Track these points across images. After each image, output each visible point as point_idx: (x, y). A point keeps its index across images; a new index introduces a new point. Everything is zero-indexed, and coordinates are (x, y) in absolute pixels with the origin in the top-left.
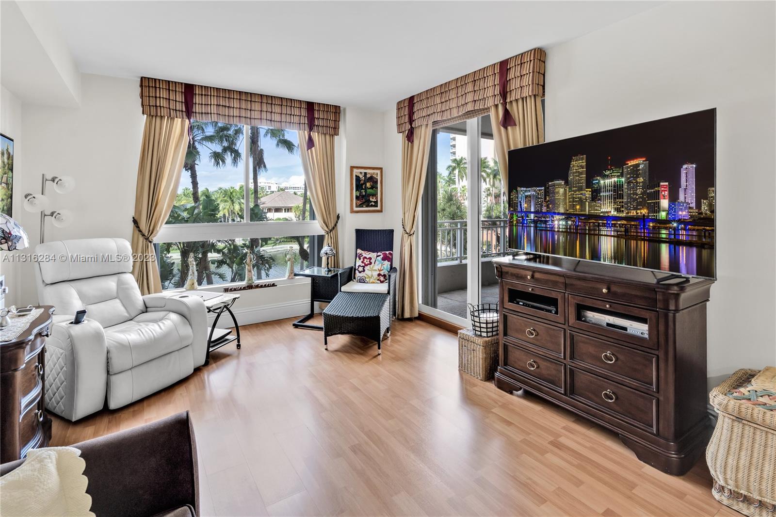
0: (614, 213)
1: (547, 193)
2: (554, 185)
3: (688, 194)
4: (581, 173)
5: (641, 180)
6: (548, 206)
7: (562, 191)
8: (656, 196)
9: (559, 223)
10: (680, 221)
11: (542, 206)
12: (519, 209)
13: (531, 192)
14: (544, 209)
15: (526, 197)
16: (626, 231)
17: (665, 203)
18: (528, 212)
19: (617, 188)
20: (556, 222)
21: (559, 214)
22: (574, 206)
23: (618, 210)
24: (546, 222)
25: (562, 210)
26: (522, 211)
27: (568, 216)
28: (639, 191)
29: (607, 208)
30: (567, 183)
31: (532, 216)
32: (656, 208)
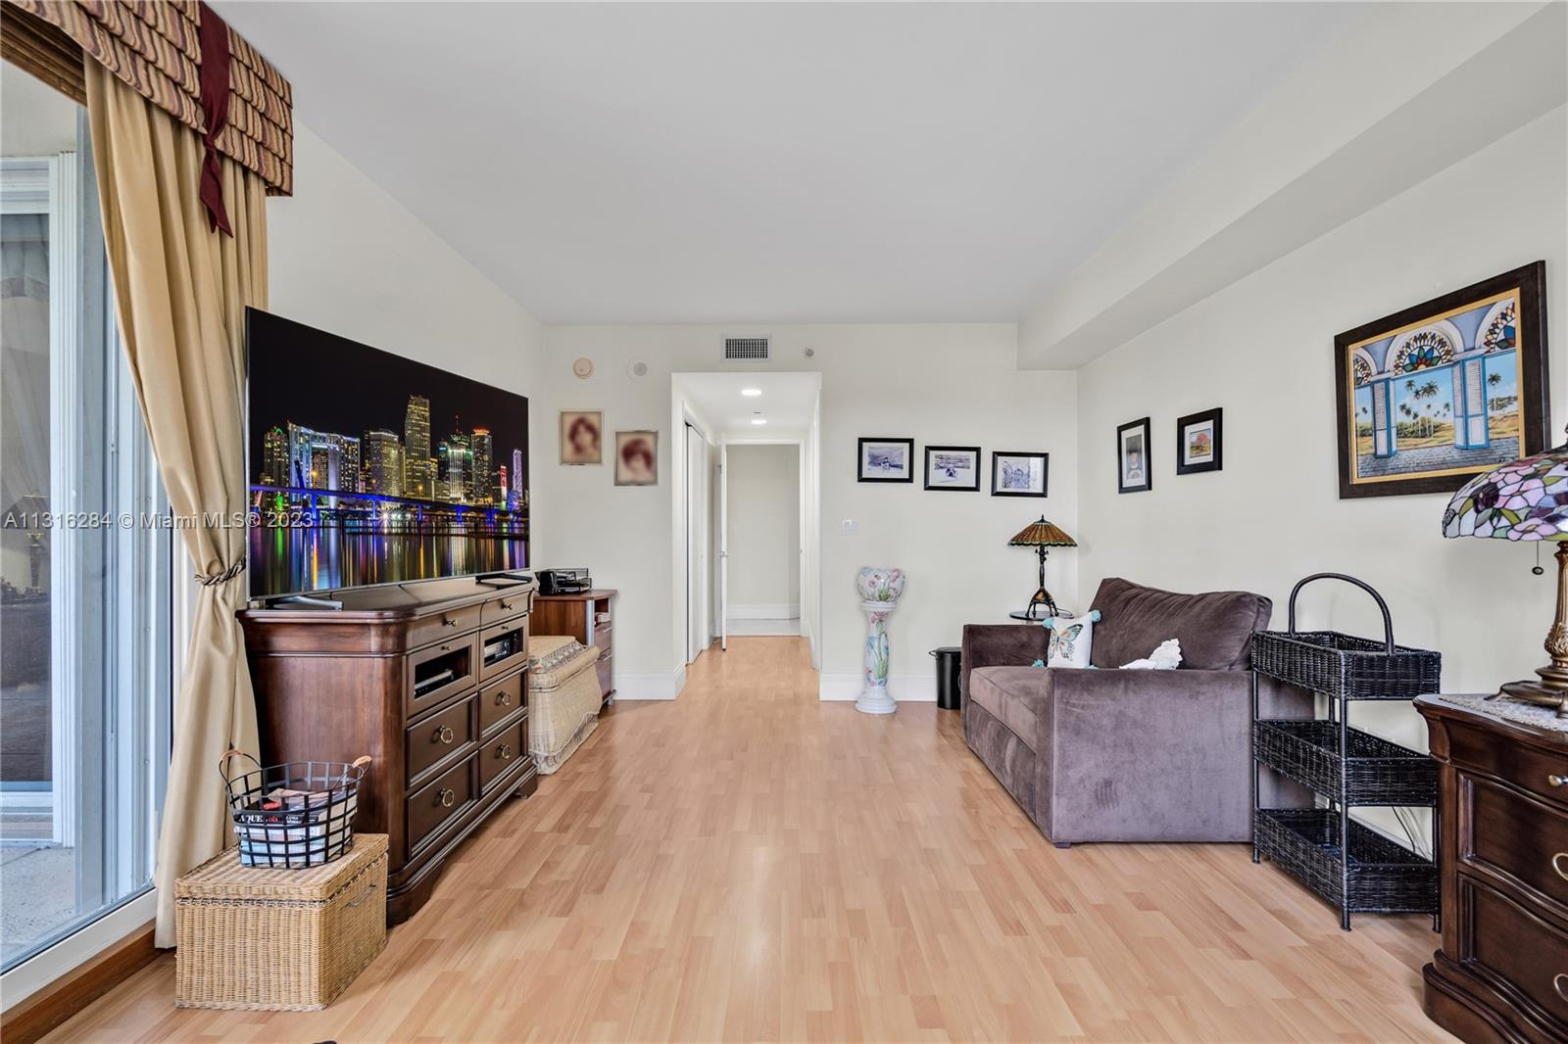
0: (463, 501)
1: (365, 451)
2: (379, 439)
3: (517, 485)
4: (423, 429)
5: (486, 458)
6: (368, 481)
7: (394, 453)
8: (497, 481)
9: (389, 517)
10: (515, 513)
11: (355, 479)
12: (294, 482)
13: (328, 443)
14: (361, 488)
15: (316, 452)
16: (476, 527)
17: (504, 490)
18: (320, 493)
19: (466, 463)
20: (385, 516)
21: (390, 499)
22: (414, 486)
23: (467, 496)
24: (364, 515)
25: (395, 493)
26: (302, 488)
27: (406, 504)
28: (485, 473)
29: (456, 493)
30: (402, 439)
31: (332, 502)
32: (498, 498)
